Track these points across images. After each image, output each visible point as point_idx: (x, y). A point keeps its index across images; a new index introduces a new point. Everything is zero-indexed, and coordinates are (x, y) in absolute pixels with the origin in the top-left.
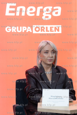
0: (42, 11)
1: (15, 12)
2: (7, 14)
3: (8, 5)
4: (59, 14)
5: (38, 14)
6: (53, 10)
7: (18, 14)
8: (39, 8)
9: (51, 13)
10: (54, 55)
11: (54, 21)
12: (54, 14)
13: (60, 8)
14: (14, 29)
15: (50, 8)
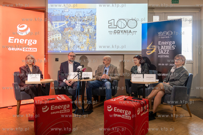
0: (27, 42)
1: (14, 41)
2: (9, 42)
3: (10, 38)
4: (36, 43)
5: (25, 43)
6: (33, 41)
7: (15, 42)
8: (26, 40)
9: (32, 43)
10: (32, 60)
11: (33, 46)
12: (33, 43)
13: (36, 41)
14: (13, 49)
15: (31, 40)
